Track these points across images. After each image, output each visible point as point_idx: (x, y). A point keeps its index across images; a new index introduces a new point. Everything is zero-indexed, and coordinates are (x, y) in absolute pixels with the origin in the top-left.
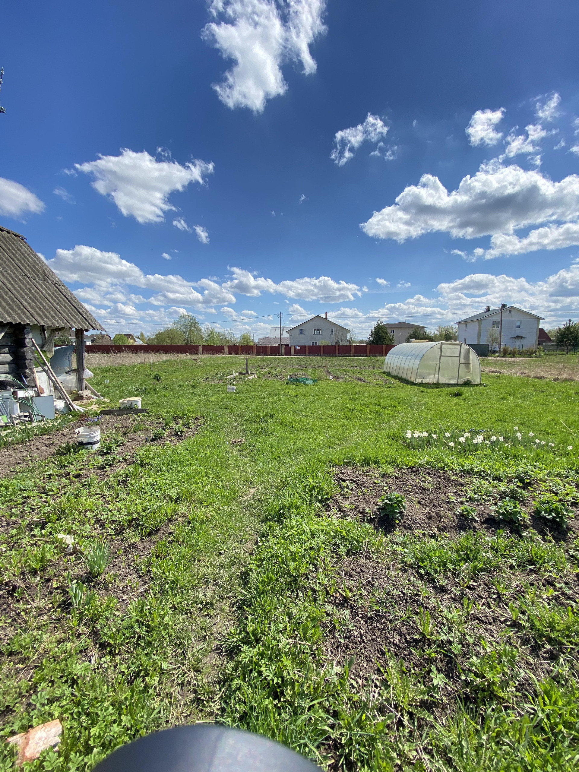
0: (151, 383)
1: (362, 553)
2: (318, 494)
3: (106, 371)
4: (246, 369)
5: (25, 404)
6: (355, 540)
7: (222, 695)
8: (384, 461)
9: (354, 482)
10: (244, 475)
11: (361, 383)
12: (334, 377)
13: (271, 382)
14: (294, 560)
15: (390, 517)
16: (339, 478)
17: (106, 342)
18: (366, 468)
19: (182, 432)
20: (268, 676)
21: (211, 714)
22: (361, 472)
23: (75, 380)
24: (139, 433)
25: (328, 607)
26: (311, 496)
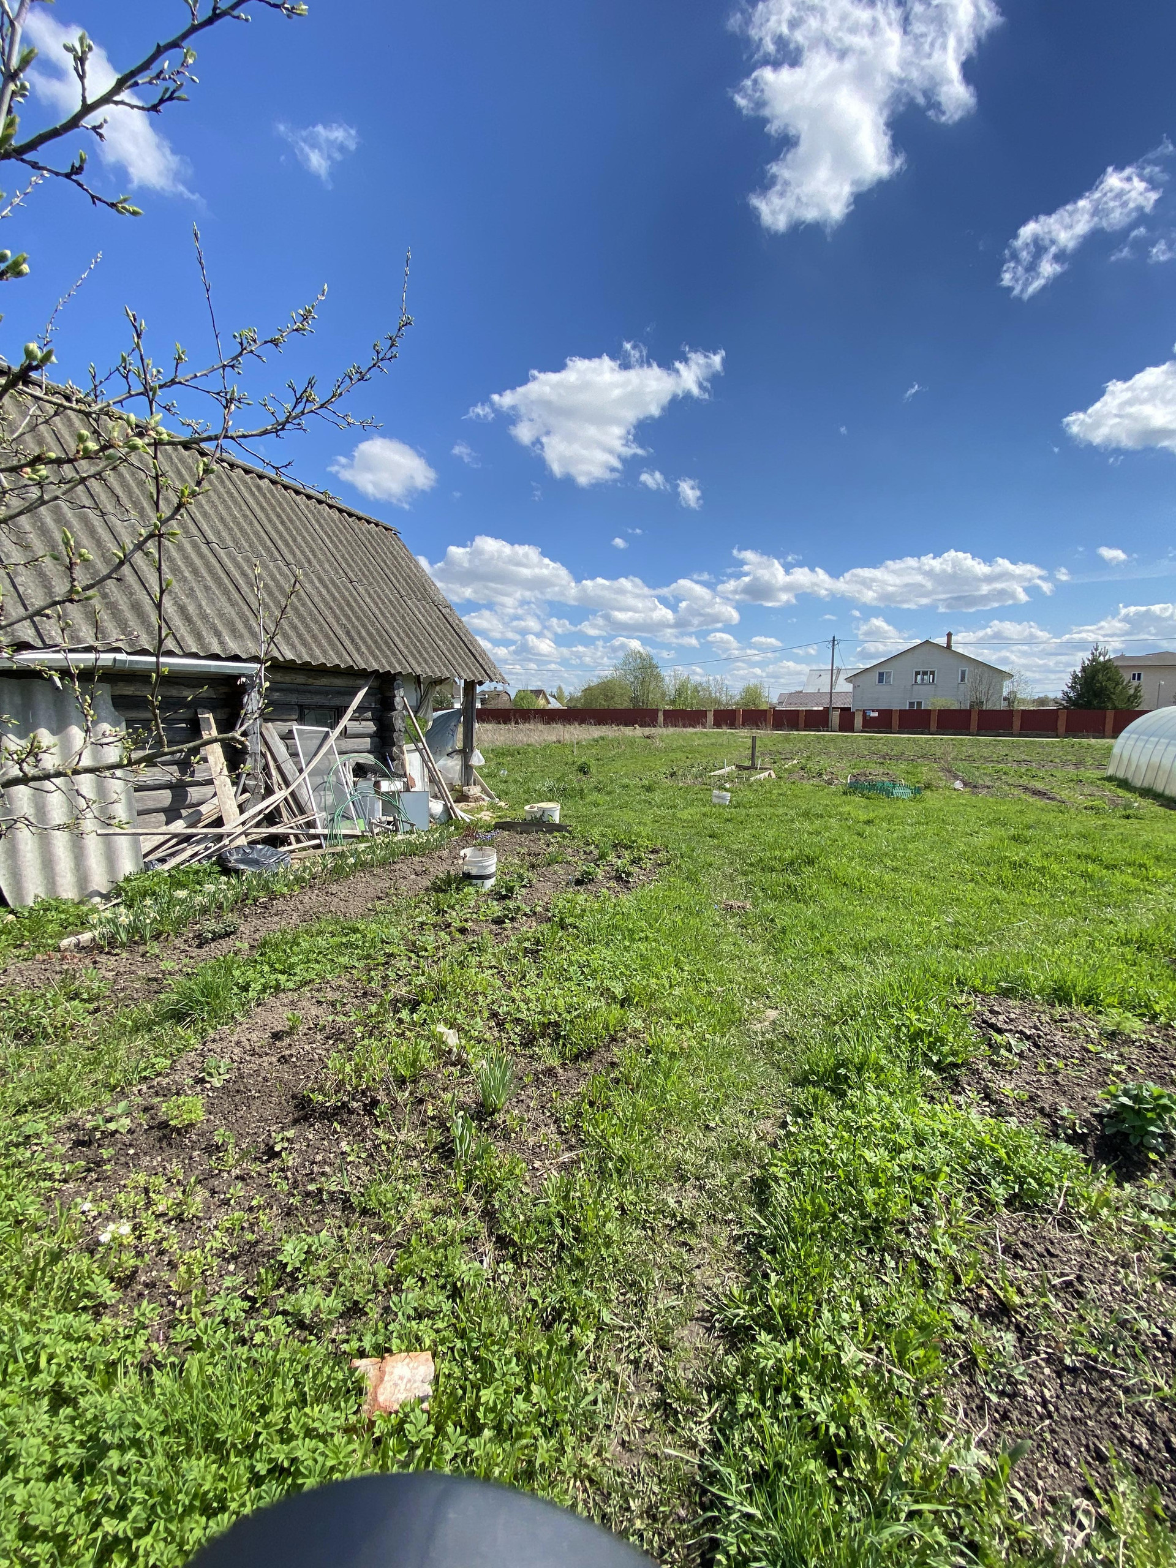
0: (574, 780)
1: (1050, 1212)
2: (930, 1049)
3: (503, 754)
4: (753, 757)
5: (390, 802)
6: (1031, 1175)
7: (714, 1416)
8: (1115, 1000)
9: (1028, 1038)
10: (753, 978)
11: (1041, 803)
12: (965, 784)
13: (809, 788)
14: (875, 1183)
15: (1134, 1141)
16: (984, 1022)
17: (503, 704)
18: (1059, 1010)
19: (629, 874)
20: (816, 1414)
21: (692, 1445)
22: (1045, 1018)
23: (458, 767)
24: (556, 867)
25: (960, 1313)
26: (912, 1052)
